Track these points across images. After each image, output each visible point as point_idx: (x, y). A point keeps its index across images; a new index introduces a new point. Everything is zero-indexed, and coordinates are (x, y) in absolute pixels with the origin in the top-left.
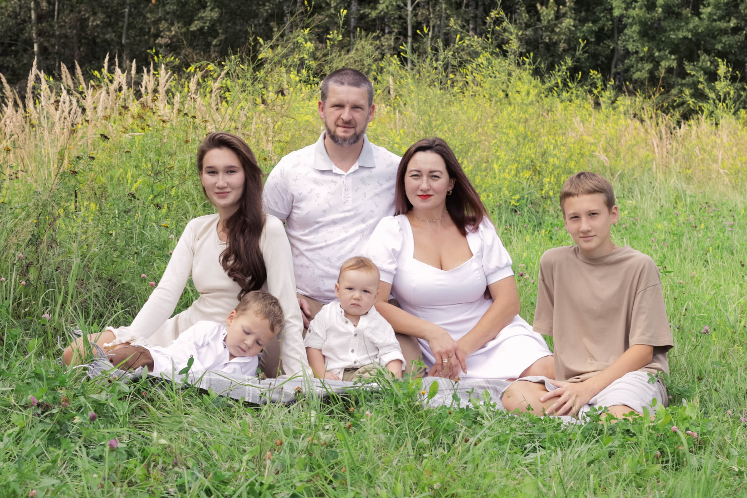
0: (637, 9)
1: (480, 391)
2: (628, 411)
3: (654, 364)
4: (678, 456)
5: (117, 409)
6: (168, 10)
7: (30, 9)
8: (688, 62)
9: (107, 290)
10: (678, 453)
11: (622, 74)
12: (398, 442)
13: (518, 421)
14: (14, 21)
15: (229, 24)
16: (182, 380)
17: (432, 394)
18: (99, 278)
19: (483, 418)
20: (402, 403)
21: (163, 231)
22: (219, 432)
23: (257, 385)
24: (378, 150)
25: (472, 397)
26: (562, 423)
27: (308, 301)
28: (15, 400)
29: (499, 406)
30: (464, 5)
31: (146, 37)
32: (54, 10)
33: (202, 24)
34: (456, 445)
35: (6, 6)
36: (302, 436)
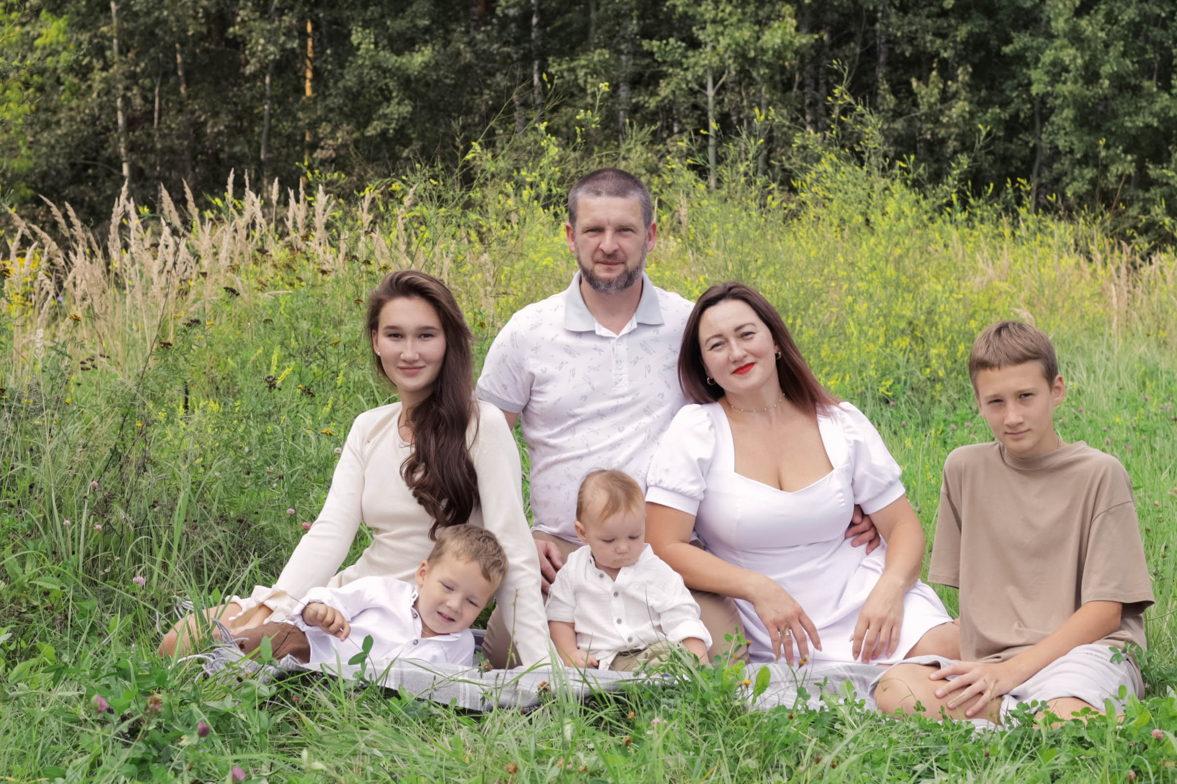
0: (1069, 83)
1: (838, 684)
2: (1079, 706)
3: (1121, 632)
4: (1165, 777)
5: (250, 723)
6: (332, 106)
7: (115, 110)
8: (1154, 163)
9: (237, 536)
10: (1164, 772)
11: (1049, 186)
12: (707, 767)
13: (901, 728)
14: (91, 130)
15: (428, 125)
16: (356, 674)
17: (761, 687)
18: (223, 518)
19: (843, 724)
20: (712, 703)
21: (324, 441)
22: (417, 756)
23: (477, 681)
24: (667, 297)
25: (825, 692)
26: (974, 729)
27: (558, 545)
28: (86, 712)
29: (870, 706)
30: (796, 85)
31: (298, 148)
32: (152, 112)
33: (384, 126)
34: (801, 768)
35: (78, 107)
36: (551, 760)
